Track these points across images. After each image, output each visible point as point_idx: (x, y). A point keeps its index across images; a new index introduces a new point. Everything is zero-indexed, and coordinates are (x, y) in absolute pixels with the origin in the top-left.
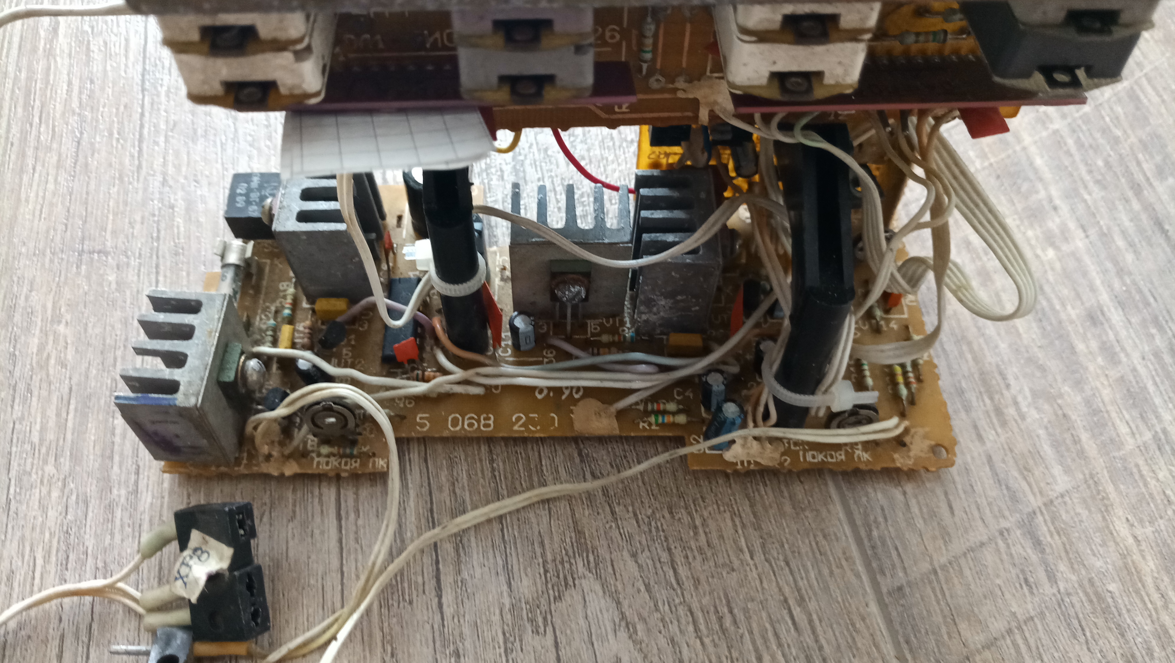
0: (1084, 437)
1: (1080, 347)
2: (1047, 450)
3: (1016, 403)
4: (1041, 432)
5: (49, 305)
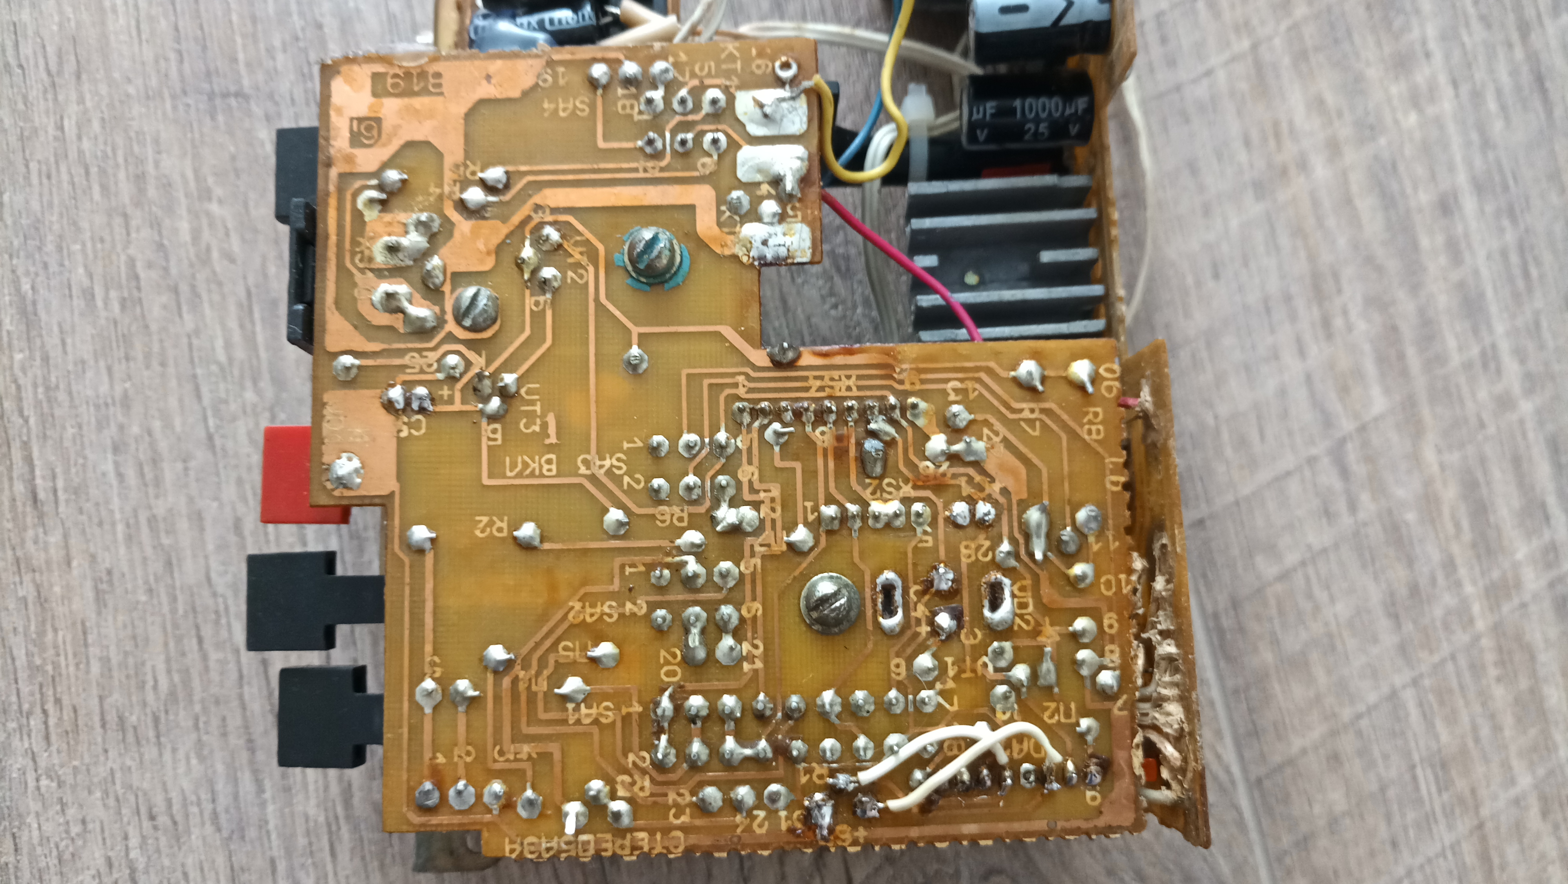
0: (1411, 351)
1: (1425, 242)
2: (1370, 367)
3: (1345, 312)
4: (1367, 347)
5: (190, 174)
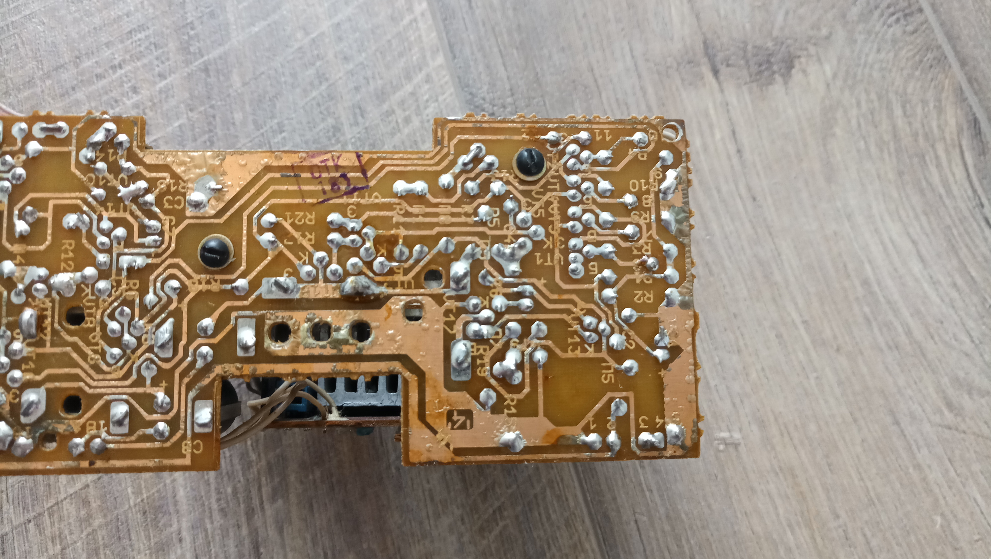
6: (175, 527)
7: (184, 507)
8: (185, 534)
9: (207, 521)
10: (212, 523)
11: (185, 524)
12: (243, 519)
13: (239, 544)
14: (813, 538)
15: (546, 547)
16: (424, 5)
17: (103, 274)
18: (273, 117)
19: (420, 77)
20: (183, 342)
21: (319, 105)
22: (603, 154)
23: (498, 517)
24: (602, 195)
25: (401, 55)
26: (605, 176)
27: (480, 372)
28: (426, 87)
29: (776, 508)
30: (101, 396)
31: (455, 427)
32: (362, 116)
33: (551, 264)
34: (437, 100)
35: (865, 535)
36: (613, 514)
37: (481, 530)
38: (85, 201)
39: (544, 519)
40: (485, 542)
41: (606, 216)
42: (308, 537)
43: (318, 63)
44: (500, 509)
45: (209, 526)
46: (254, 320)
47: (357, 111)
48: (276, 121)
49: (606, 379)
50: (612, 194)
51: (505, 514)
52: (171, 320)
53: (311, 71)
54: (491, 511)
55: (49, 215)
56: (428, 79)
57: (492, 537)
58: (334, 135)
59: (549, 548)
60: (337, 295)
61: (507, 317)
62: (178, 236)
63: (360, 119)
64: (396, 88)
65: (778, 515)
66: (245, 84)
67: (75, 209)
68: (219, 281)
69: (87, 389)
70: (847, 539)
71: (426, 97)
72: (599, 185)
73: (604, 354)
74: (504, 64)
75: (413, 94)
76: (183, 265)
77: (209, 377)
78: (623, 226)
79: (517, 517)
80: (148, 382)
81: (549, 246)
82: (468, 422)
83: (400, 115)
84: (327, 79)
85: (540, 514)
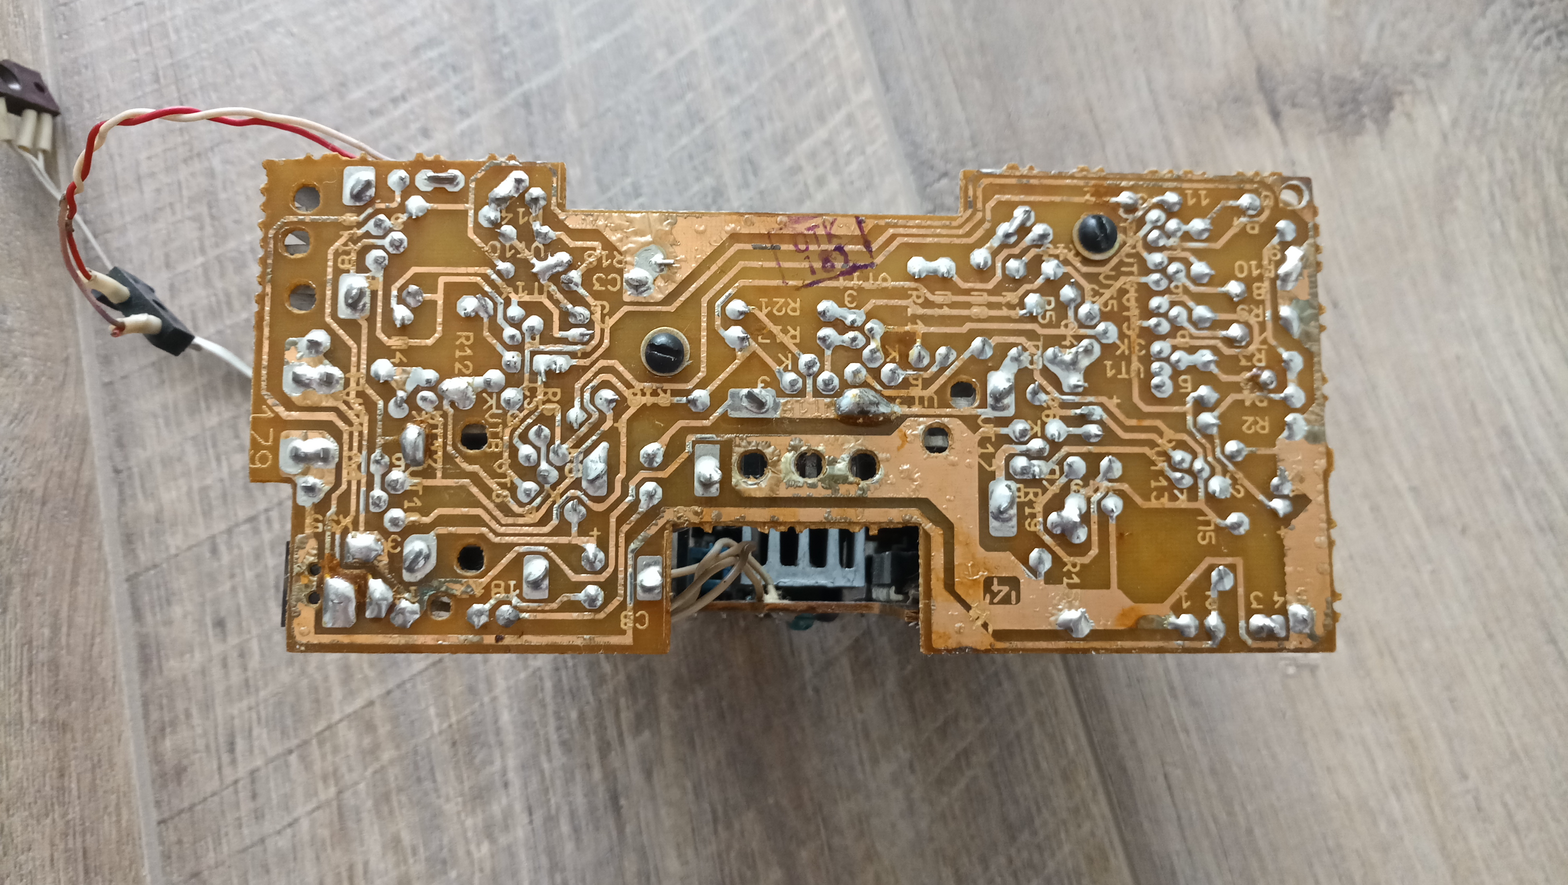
6: (497, 765)
7: (510, 737)
8: (512, 775)
9: (543, 758)
10: (550, 760)
11: (512, 762)
12: (595, 757)
13: (590, 793)
14: (1429, 808)
15: (1034, 809)
16: (842, 11)
17: (513, 379)
18: (625, 174)
19: (839, 117)
20: (621, 475)
21: (691, 157)
22: (1198, 224)
23: (963, 763)
24: (1196, 280)
25: (809, 85)
26: (1200, 255)
27: (1030, 525)
28: (847, 133)
29: (1373, 762)
30: (510, 546)
31: (996, 600)
32: (755, 173)
33: (1126, 377)
34: (863, 153)
35: (1505, 805)
36: (1131, 765)
37: (940, 783)
38: (486, 277)
39: (1031, 768)
40: (944, 800)
41: (1201, 311)
42: (689, 785)
43: (689, 96)
44: (966, 753)
45: (546, 766)
46: (718, 446)
47: (748, 167)
48: (629, 180)
49: (1204, 538)
50: (1213, 281)
51: (974, 759)
52: (604, 445)
53: (679, 108)
54: (953, 755)
55: (439, 297)
56: (850, 121)
57: (955, 791)
58: (714, 202)
59: (1039, 810)
60: (831, 414)
61: (1065, 450)
62: (613, 329)
63: (751, 178)
64: (803, 134)
65: (1376, 772)
66: (582, 125)
67: (473, 289)
68: (669, 392)
69: (491, 536)
70: (1479, 809)
71: (848, 147)
72: (1193, 267)
73: (1201, 503)
74: (962, 101)
75: (828, 143)
76: (621, 369)
77: (656, 525)
78: (1227, 325)
79: (991, 765)
80: (574, 529)
81: (1123, 352)
82: (1013, 594)
83: (809, 174)
84: (702, 120)
85: (1024, 761)
